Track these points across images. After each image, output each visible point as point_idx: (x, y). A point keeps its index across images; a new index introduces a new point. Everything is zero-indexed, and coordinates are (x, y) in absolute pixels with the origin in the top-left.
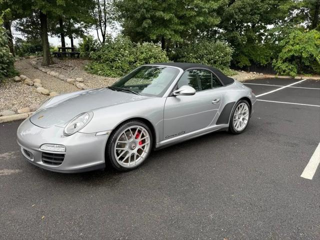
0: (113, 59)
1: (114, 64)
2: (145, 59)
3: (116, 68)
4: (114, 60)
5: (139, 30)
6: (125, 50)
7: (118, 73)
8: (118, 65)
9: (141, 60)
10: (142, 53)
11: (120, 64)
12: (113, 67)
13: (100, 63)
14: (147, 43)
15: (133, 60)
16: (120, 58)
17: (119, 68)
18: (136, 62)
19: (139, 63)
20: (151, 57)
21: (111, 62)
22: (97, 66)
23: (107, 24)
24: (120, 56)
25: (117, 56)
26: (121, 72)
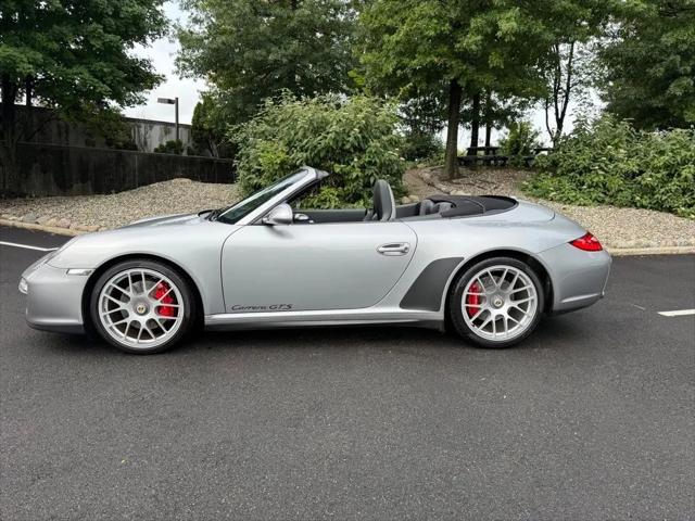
0: (584, 168)
1: (588, 179)
2: (666, 166)
3: (589, 187)
4: (587, 170)
5: (657, 103)
6: (617, 147)
7: (594, 196)
8: (596, 180)
9: (657, 169)
10: (662, 153)
11: (602, 178)
12: (583, 184)
13: (555, 175)
14: (679, 130)
15: (636, 169)
16: (603, 165)
17: (597, 185)
18: (641, 172)
19: (651, 176)
20: (684, 162)
21: (581, 174)
22: (548, 181)
23: (571, 96)
24: (603, 162)
25: (595, 160)
26: (602, 195)
